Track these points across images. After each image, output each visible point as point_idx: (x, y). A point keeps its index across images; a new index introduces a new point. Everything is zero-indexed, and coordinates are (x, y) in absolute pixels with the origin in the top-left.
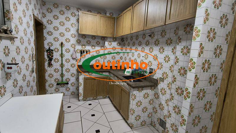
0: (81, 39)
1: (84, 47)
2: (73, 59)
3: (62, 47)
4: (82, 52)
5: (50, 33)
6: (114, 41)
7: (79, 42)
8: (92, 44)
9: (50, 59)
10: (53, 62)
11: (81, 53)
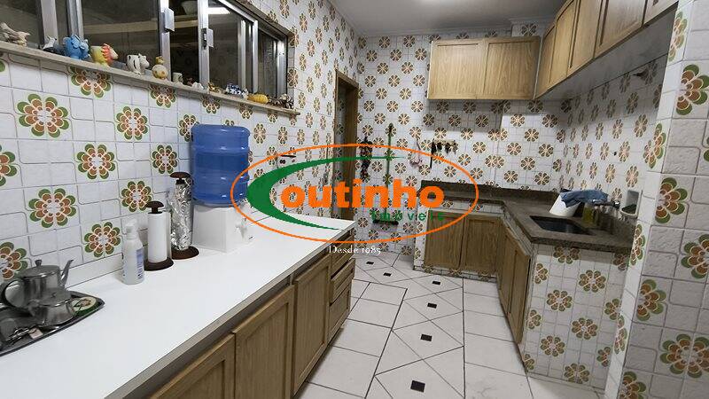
0: (435, 114)
1: (440, 133)
2: (414, 164)
3: (390, 136)
4: (435, 147)
5: (370, 106)
6: (535, 112)
7: (429, 121)
8: (464, 124)
9: (366, 164)
10: (370, 170)
11: (434, 150)
